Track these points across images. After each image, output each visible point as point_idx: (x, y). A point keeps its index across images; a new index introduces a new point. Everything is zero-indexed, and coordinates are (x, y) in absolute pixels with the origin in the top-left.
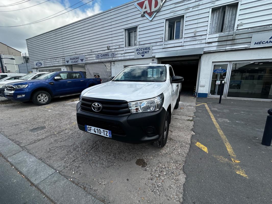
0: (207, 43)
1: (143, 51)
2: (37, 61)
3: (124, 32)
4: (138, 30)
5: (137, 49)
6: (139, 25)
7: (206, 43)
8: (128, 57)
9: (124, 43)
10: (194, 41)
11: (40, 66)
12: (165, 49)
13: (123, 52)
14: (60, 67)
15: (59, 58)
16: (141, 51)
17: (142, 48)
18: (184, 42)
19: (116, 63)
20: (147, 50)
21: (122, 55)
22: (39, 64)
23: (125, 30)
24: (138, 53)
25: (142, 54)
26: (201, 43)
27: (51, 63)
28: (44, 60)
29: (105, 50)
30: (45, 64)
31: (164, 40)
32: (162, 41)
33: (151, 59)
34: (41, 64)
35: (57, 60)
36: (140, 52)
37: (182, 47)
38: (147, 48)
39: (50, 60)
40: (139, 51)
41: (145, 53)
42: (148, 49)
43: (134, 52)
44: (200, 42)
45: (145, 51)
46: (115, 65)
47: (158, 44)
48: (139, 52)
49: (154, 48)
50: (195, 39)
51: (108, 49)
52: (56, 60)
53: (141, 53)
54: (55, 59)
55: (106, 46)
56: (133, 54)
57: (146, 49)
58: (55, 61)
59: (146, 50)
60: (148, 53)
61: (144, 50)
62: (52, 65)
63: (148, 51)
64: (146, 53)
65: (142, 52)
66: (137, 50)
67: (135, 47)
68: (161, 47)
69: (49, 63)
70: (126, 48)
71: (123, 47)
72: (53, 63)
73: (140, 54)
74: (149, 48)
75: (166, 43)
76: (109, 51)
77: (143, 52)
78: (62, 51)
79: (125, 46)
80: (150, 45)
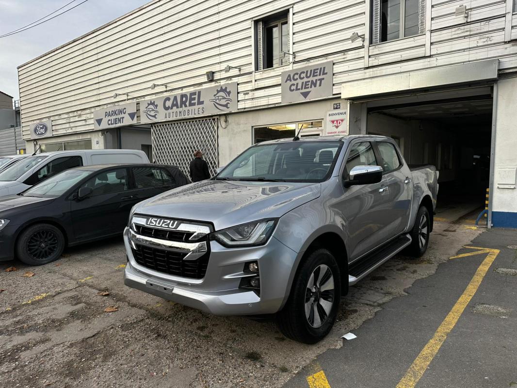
0: (509, 42)
1: (305, 80)
2: (38, 121)
3: (252, 30)
4: (291, 19)
5: (289, 76)
6: (294, 4)
7: (505, 43)
8: (263, 102)
9: (252, 59)
10: (464, 37)
11: (42, 134)
12: (371, 70)
13: (249, 87)
14: (88, 136)
15: (88, 111)
16: (300, 82)
17: (303, 72)
18: (432, 44)
19: (230, 119)
20: (318, 77)
21: (247, 97)
22: (41, 128)
23: (256, 22)
24: (293, 88)
25: (304, 91)
26: (489, 43)
27: (67, 126)
28: (52, 119)
29: (201, 84)
30: (54, 128)
31: (367, 43)
32: (363, 47)
33: (331, 105)
34: (46, 130)
35: (83, 117)
36: (297, 84)
37: (428, 59)
38: (318, 71)
39: (66, 116)
40: (293, 82)
41: (311, 87)
42: (320, 75)
43: (279, 85)
44: (485, 40)
45: (312, 81)
46: (230, 127)
47: (351, 55)
48: (295, 82)
49: (337, 69)
50: (468, 33)
51: (211, 81)
52: (80, 116)
53: (299, 87)
54: (79, 112)
55: (204, 71)
56: (278, 90)
57: (314, 72)
58: (77, 119)
59: (314, 76)
60: (320, 85)
61: (307, 77)
62: (70, 131)
63: (321, 80)
64: (315, 86)
65: (303, 83)
66: (289, 79)
67: (282, 71)
68: (361, 64)
69: (64, 126)
70: (258, 75)
71: (250, 73)
72: (72, 125)
73: (297, 89)
74: (322, 71)
75: (376, 51)
76: (213, 84)
77: (306, 82)
78: (95, 92)
79: (257, 69)
80: (326, 61)
